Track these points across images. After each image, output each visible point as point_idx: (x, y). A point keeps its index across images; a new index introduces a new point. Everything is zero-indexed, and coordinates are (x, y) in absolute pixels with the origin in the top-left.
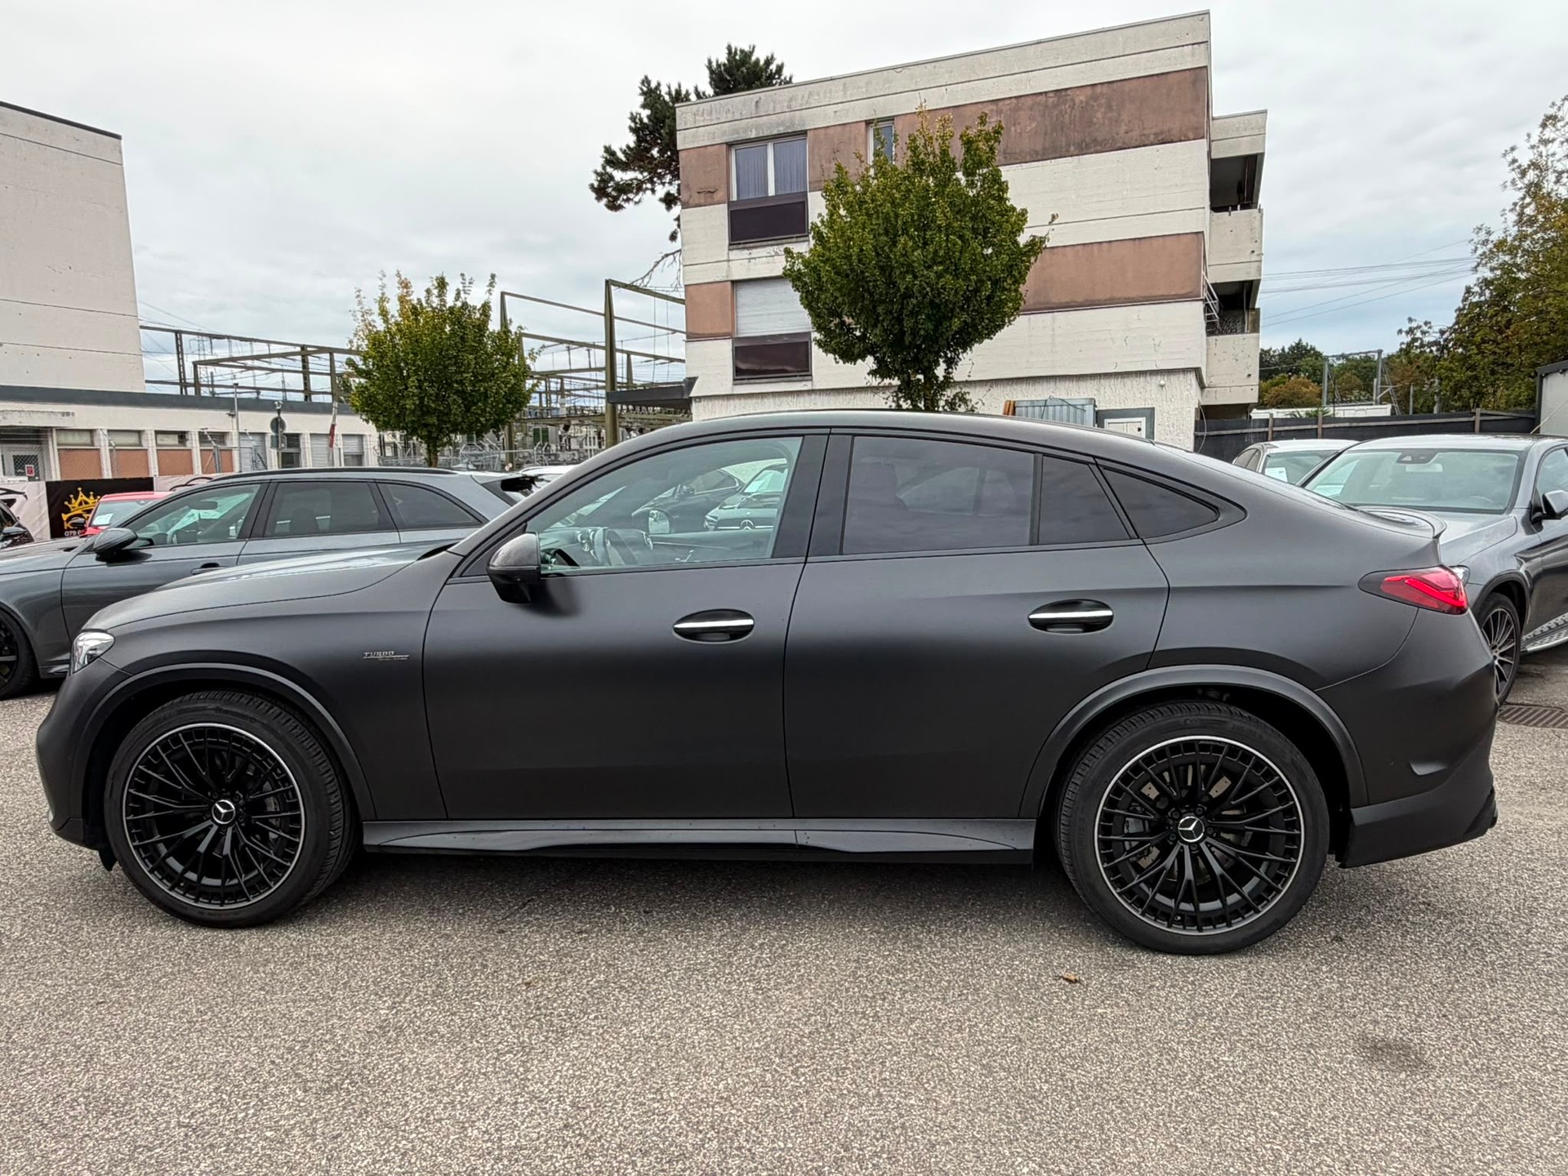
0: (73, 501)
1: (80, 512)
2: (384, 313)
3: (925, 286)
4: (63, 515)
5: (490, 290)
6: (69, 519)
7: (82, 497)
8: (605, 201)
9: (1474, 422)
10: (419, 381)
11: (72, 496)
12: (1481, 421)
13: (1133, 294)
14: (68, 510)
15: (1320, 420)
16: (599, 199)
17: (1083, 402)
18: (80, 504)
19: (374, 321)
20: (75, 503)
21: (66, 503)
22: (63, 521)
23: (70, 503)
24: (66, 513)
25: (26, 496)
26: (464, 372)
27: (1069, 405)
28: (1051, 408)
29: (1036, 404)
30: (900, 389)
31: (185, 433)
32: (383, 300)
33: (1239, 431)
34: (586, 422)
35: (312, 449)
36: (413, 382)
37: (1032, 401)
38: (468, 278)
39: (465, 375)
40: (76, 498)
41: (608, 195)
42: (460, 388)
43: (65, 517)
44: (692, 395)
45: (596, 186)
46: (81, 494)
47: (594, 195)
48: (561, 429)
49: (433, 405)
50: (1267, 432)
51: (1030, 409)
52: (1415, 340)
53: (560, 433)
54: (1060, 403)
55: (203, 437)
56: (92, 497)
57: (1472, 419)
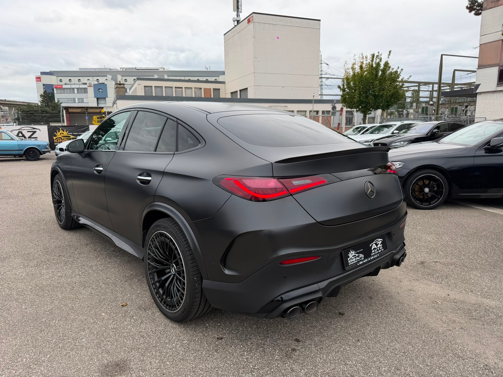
0: (58, 133)
1: (60, 137)
2: (353, 68)
4: (54, 137)
5: (389, 57)
6: (56, 139)
7: (61, 131)
8: (473, 12)
10: (360, 92)
11: (57, 131)
14: (56, 136)
16: (470, 12)
18: (61, 134)
19: (350, 72)
20: (59, 133)
21: (55, 133)
22: (54, 139)
23: (57, 133)
24: (55, 137)
25: (40, 130)
26: (375, 88)
31: (318, 111)
32: (354, 64)
34: (472, 104)
35: (357, 115)
36: (357, 92)
38: (380, 53)
39: (375, 89)
40: (59, 132)
41: (474, 10)
42: (374, 94)
43: (55, 138)
44: (477, 92)
45: (468, 7)
46: (61, 130)
47: (468, 11)
48: (464, 107)
49: (364, 100)
53: (463, 109)
55: (323, 112)
56: (65, 132)
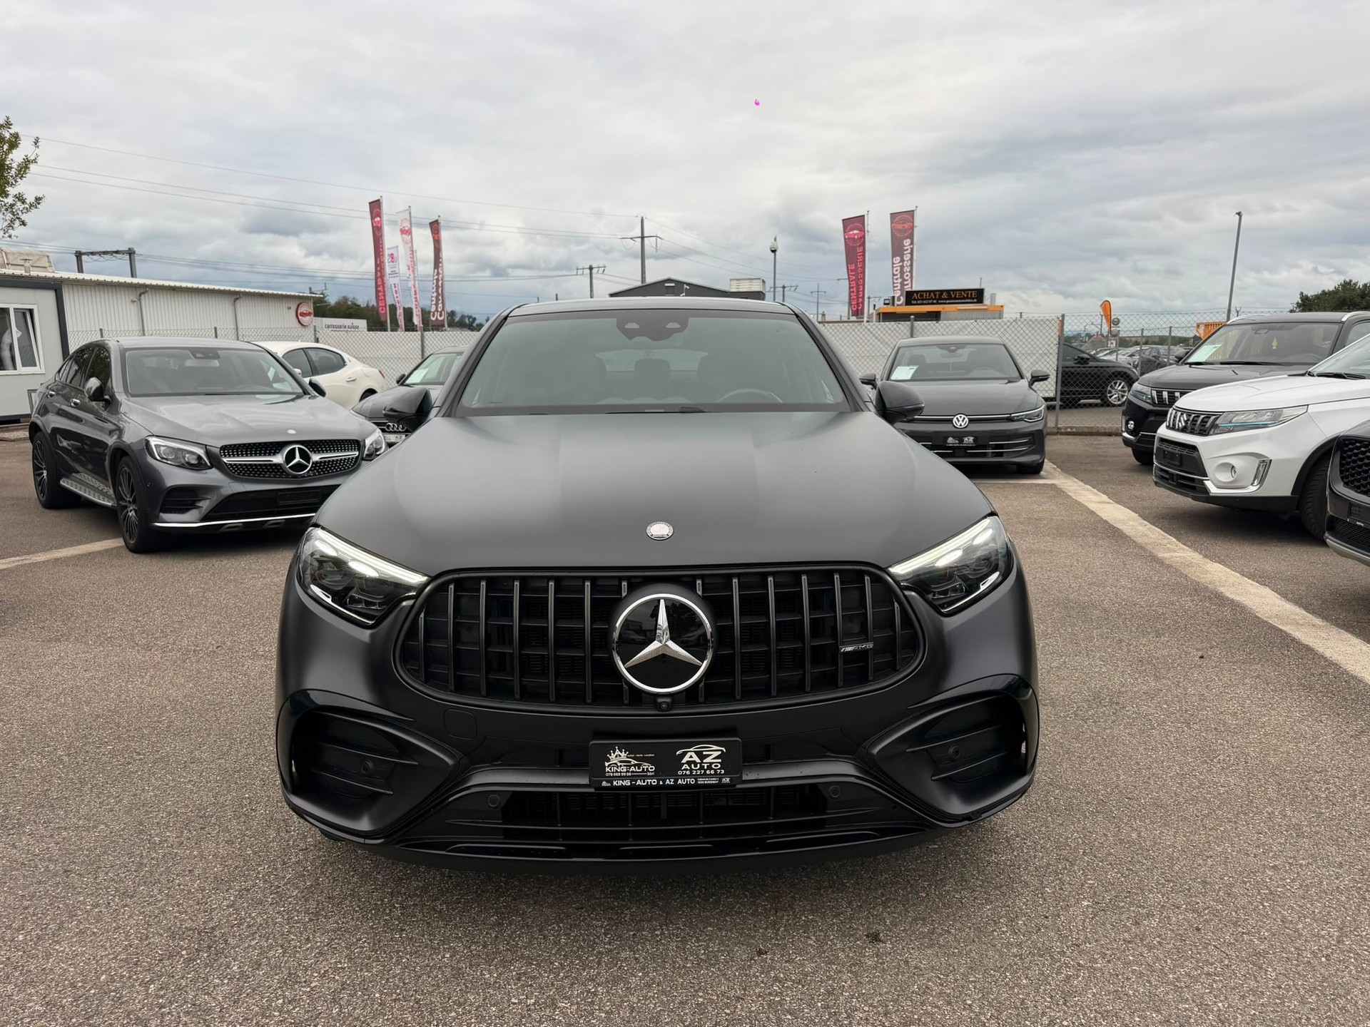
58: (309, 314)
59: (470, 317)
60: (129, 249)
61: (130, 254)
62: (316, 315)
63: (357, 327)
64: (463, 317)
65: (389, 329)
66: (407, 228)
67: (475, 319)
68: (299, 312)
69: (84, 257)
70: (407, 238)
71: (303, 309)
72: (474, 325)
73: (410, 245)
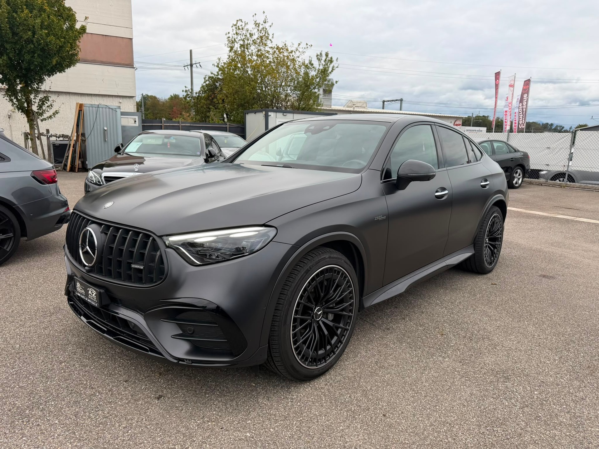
3: (40, 39)
9: (227, 127)
12: (229, 127)
13: (104, 60)
15: (180, 122)
17: (115, 107)
27: (110, 108)
28: (101, 109)
29: (93, 106)
30: (8, 90)
33: (151, 124)
37: (92, 105)
50: (162, 126)
51: (91, 108)
52: (188, 95)
54: (105, 107)
57: (226, 126)
58: (460, 125)
59: (560, 126)
60: (401, 99)
61: (401, 101)
62: (462, 126)
63: (482, 131)
64: (557, 126)
65: (493, 132)
66: (512, 84)
67: (563, 127)
68: (455, 124)
69: (385, 103)
70: (512, 89)
71: (457, 123)
72: (563, 130)
73: (512, 92)
